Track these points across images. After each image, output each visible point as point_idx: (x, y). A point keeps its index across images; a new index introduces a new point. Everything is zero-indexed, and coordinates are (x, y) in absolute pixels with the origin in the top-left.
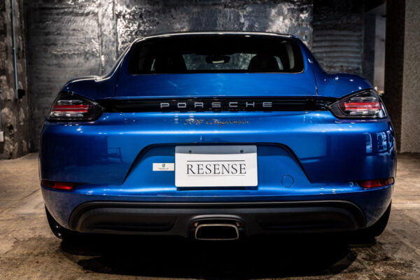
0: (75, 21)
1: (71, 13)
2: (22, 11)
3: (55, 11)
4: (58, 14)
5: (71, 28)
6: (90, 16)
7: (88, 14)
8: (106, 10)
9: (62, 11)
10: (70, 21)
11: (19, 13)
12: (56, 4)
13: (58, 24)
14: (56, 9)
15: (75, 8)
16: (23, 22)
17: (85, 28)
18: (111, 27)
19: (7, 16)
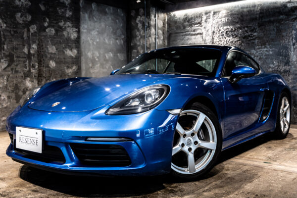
0: (191, 39)
1: (189, 34)
2: (166, 36)
3: (182, 34)
4: (183, 36)
5: (189, 43)
6: (199, 36)
7: (197, 34)
8: (208, 31)
9: (185, 34)
10: (188, 39)
11: (162, 37)
12: (182, 30)
13: (183, 41)
14: (182, 32)
15: (191, 31)
16: (166, 41)
17: (196, 43)
18: (210, 41)
19: (152, 40)
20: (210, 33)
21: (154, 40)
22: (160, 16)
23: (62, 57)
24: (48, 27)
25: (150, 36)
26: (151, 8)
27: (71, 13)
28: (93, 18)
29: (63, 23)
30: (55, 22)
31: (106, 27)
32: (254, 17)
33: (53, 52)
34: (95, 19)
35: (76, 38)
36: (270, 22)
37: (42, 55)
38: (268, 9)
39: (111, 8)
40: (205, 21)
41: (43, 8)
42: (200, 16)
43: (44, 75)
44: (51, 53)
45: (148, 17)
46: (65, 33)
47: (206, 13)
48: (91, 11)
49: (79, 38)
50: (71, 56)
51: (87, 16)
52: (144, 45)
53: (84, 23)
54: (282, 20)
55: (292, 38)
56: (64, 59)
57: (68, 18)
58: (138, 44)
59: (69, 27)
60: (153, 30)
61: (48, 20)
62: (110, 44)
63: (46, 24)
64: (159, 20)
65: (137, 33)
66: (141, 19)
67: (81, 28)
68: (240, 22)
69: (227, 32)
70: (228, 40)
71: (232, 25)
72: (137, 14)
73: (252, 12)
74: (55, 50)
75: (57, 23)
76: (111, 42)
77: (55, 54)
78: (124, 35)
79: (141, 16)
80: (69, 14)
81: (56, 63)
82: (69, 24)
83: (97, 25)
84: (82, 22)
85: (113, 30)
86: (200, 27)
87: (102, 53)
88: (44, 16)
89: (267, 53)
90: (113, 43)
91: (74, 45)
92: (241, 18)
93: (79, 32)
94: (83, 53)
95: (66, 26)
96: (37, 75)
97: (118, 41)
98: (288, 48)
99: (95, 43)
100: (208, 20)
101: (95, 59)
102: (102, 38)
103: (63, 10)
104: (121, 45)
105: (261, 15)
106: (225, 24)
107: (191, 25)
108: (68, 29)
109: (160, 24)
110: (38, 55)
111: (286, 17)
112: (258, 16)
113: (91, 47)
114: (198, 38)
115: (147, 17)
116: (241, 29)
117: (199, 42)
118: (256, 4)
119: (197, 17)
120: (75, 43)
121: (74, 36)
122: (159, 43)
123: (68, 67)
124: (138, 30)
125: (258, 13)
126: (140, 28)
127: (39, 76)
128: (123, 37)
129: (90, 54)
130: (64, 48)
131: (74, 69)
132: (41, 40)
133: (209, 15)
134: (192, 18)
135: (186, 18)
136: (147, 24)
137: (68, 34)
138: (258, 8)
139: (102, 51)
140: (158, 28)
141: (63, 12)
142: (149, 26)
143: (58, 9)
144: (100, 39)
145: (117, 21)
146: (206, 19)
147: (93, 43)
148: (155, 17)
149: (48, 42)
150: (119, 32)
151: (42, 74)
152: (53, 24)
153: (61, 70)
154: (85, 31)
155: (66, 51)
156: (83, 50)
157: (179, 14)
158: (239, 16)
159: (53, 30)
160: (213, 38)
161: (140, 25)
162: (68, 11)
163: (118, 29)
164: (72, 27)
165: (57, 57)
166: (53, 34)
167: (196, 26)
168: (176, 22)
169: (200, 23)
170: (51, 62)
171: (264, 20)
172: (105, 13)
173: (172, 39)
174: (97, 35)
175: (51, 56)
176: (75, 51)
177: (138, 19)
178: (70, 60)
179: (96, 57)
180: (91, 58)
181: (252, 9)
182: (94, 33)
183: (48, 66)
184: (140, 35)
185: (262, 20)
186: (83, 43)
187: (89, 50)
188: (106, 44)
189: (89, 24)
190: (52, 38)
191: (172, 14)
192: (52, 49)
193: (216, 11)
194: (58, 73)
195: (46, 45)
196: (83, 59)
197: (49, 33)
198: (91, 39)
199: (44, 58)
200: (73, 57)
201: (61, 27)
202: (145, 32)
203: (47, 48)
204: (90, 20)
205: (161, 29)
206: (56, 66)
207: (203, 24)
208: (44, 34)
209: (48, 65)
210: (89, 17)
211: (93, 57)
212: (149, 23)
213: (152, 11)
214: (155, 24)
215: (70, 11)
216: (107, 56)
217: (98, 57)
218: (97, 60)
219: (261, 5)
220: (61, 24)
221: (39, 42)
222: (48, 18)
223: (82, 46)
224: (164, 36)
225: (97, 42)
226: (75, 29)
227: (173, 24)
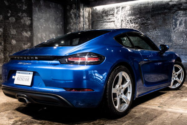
0: (107, 25)
1: (106, 22)
2: (91, 22)
3: (101, 22)
4: (102, 23)
5: (106, 27)
6: (112, 23)
7: (111, 22)
8: (118, 19)
9: (103, 21)
10: (105, 25)
11: (88, 23)
12: (101, 19)
13: (102, 26)
14: (101, 20)
15: (107, 20)
16: (91, 26)
17: (110, 27)
18: (120, 26)
19: (81, 25)
20: (120, 21)
21: (82, 25)
22: (86, 9)
23: (20, 37)
24: (10, 16)
25: (80, 23)
26: (81, 4)
27: (26, 7)
28: (41, 10)
29: (21, 14)
30: (15, 13)
31: (50, 16)
32: (148, 10)
33: (14, 34)
34: (43, 11)
35: (30, 24)
36: (159, 14)
37: (7, 36)
38: (157, 6)
39: (54, 4)
40: (116, 13)
41: (7, 3)
42: (113, 10)
43: (8, 49)
44: (13, 35)
45: (79, 10)
46: (22, 21)
47: (117, 8)
48: (40, 6)
49: (32, 24)
50: (26, 36)
51: (37, 9)
52: (76, 29)
53: (35, 14)
54: (166, 13)
55: (173, 25)
56: (22, 38)
57: (24, 11)
58: (72, 28)
59: (25, 16)
60: (82, 19)
61: (10, 12)
62: (53, 28)
63: (9, 15)
64: (86, 12)
65: (71, 21)
66: (74, 12)
67: (33, 17)
68: (139, 14)
69: (130, 21)
70: (131, 26)
71: (134, 16)
72: (71, 8)
73: (147, 7)
74: (16, 32)
75: (17, 14)
76: (54, 27)
77: (15, 35)
78: (62, 22)
79: (74, 10)
80: (25, 7)
81: (16, 41)
82: (25, 14)
83: (44, 15)
84: (34, 13)
85: (55, 19)
86: (113, 17)
87: (47, 34)
88: (8, 9)
89: (157, 34)
90: (55, 27)
91: (29, 29)
92: (140, 11)
93: (32, 20)
94: (35, 35)
95: (23, 16)
96: (3, 50)
97: (58, 26)
98: (170, 31)
99: (43, 28)
100: (118, 12)
101: (43, 39)
102: (47, 24)
103: (21, 5)
104: (60, 28)
105: (153, 10)
106: (130, 15)
107: (107, 16)
108: (24, 18)
109: (86, 15)
110: (4, 36)
111: (169, 11)
112: (151, 10)
113: (40, 31)
114: (112, 24)
115: (77, 10)
116: (140, 18)
117: (112, 27)
118: (149, 2)
119: (111, 10)
120: (29, 28)
121: (29, 23)
122: (86, 28)
123: (25, 44)
124: (72, 19)
125: (151, 8)
126: (73, 17)
127: (4, 50)
128: (62, 23)
129: (39, 35)
130: (21, 31)
131: (29, 45)
132: (6, 26)
133: (119, 9)
134: (107, 11)
135: (104, 11)
136: (78, 15)
137: (24, 21)
138: (150, 5)
139: (47, 33)
140: (85, 18)
141: (20, 7)
142: (79, 16)
143: (17, 4)
144: (46, 24)
145: (58, 12)
146: (117, 12)
147: (41, 27)
148: (83, 10)
149: (10, 27)
150: (59, 20)
151: (6, 49)
152: (13, 15)
153: (20, 46)
154: (36, 19)
155: (23, 33)
156: (34, 32)
157: (99, 8)
158: (139, 10)
159: (14, 18)
160: (122, 25)
161: (73, 15)
162: (24, 6)
163: (58, 18)
164: (27, 17)
165: (17, 37)
166: (14, 21)
167: (110, 16)
168: (97, 13)
169: (113, 14)
170: (13, 40)
171: (154, 13)
172: (50, 7)
173: (94, 25)
174: (44, 22)
175: (12, 37)
176: (29, 33)
177: (72, 11)
178: (26, 39)
179: (43, 37)
180: (40, 38)
181: (147, 5)
182: (42, 21)
183: (10, 44)
184: (73, 22)
185: (153, 12)
186: (35, 27)
187: (39, 33)
188: (50, 28)
189: (39, 14)
190: (14, 24)
191: (94, 8)
192: (13, 31)
193: (123, 6)
194: (18, 48)
195: (10, 29)
196: (35, 39)
197: (11, 21)
198: (40, 25)
199: (8, 38)
200: (27, 37)
201: (19, 17)
202: (76, 20)
203: (10, 31)
204: (39, 12)
205: (87, 18)
206: (16, 43)
207: (115, 15)
208: (8, 21)
209: (11, 42)
210: (39, 10)
211: (41, 37)
212: (79, 14)
213: (81, 6)
214: (83, 15)
215: (25, 6)
216: (51, 37)
217: (45, 37)
218: (44, 39)
219: (152, 3)
220: (20, 15)
221: (4, 27)
222: (10, 10)
223: (34, 29)
224: (89, 23)
225: (44, 27)
226: (29, 18)
227: (95, 15)
